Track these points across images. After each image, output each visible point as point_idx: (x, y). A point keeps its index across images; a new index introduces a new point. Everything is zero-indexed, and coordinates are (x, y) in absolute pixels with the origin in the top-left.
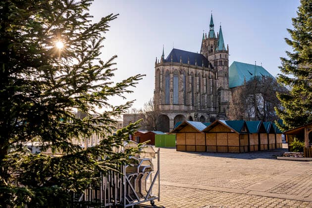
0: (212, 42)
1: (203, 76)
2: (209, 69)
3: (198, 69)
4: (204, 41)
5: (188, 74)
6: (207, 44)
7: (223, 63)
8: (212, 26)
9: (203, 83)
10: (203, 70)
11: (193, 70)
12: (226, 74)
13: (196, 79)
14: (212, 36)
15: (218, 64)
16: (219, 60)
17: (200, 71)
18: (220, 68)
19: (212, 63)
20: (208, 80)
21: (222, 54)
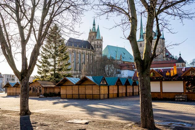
0: (94, 34)
1: (86, 54)
2: (90, 50)
3: (84, 50)
4: (90, 33)
5: (77, 52)
6: (91, 36)
7: (99, 46)
8: (94, 25)
9: (87, 58)
10: (87, 50)
11: (81, 50)
12: (100, 53)
13: (82, 55)
14: (94, 31)
15: (96, 47)
16: (96, 45)
17: (85, 51)
18: (97, 49)
19: (93, 46)
20: (90, 56)
21: (98, 41)
